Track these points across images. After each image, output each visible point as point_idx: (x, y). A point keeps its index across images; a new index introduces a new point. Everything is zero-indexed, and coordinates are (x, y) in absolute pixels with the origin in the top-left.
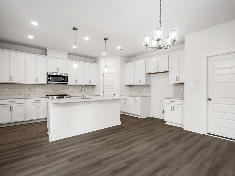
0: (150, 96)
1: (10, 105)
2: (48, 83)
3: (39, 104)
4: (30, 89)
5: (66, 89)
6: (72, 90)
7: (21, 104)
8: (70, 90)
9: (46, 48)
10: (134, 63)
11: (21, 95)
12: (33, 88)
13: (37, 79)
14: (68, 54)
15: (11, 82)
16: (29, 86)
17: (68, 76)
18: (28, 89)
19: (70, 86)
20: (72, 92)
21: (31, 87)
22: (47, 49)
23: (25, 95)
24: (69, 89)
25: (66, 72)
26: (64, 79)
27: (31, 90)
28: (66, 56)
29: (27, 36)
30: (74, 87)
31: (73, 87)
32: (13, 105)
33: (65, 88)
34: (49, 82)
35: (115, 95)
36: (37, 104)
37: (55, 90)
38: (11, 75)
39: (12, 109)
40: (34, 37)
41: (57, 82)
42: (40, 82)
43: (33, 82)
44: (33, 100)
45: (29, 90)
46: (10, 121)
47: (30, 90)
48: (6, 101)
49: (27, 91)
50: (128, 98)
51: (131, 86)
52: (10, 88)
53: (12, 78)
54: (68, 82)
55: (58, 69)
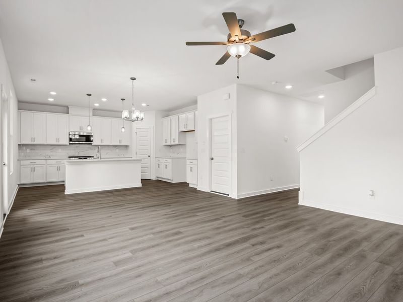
1: (32, 166)
2: (70, 144)
3: (60, 165)
4: (51, 150)
5: (92, 149)
7: (42, 166)
9: (68, 106)
11: (42, 156)
12: (54, 148)
13: (58, 140)
15: (33, 143)
17: (92, 135)
18: (49, 150)
23: (46, 156)
24: (95, 150)
25: (90, 131)
26: (88, 138)
28: (90, 113)
32: (34, 166)
33: (90, 149)
34: (71, 142)
35: (149, 156)
36: (57, 165)
37: (79, 151)
38: (32, 136)
39: (33, 170)
41: (81, 142)
42: (61, 143)
43: (55, 143)
44: (54, 162)
46: (32, 182)
48: (28, 162)
49: (48, 152)
50: (161, 160)
52: (32, 149)
53: (33, 139)
54: (92, 141)
55: (81, 128)
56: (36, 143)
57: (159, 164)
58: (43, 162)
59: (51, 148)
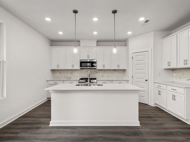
2: (81, 69)
4: (71, 73)
6: (103, 74)
8: (100, 74)
10: (176, 35)
11: (66, 77)
12: (73, 72)
13: (73, 66)
14: (97, 42)
16: (70, 71)
17: (96, 62)
19: (100, 71)
20: (102, 75)
22: (80, 40)
23: (68, 78)
24: (99, 73)
25: (95, 59)
27: (71, 74)
28: (96, 44)
30: (105, 71)
31: (103, 72)
35: (146, 80)
38: (58, 64)
41: (88, 68)
42: (75, 68)
45: (70, 74)
49: (69, 75)
50: (164, 87)
51: (173, 70)
52: (60, 73)
53: (58, 66)
54: (96, 67)
55: (88, 56)
57: (159, 91)
59: (70, 72)
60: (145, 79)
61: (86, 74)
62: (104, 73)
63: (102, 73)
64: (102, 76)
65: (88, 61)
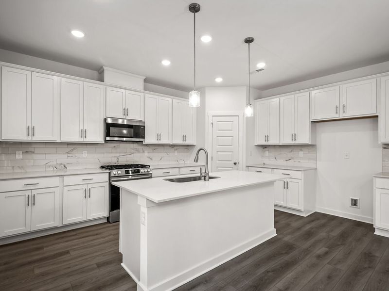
0: (316, 169)
1: (28, 193)
2: (106, 141)
3: (90, 186)
4: (68, 153)
5: (139, 152)
6: (151, 155)
7: (53, 190)
8: (146, 154)
9: (102, 67)
11: (49, 166)
12: (75, 151)
13: (84, 133)
14: (145, 81)
15: (29, 139)
16: (66, 146)
17: (144, 126)
18: (64, 154)
19: (145, 147)
20: (149, 158)
21: (70, 149)
22: (104, 68)
23: (58, 167)
24: (144, 152)
25: (142, 119)
26: (137, 131)
27: (71, 155)
28: (140, 85)
29: (69, 31)
30: (154, 147)
32: (34, 192)
33: (137, 150)
34: (108, 138)
36: (85, 187)
37: (118, 155)
38: (29, 124)
39: (31, 201)
40: (86, 35)
41: (124, 139)
42: (90, 139)
43: (77, 139)
44: (78, 179)
45: (66, 156)
46: (28, 230)
47: (69, 155)
48: (19, 185)
49: (60, 157)
52: (26, 152)
53: (31, 131)
54: (144, 138)
55: (126, 112)
56: (38, 138)
58: (56, 181)
59: (67, 150)
60: (233, 162)
61: (114, 155)
62: (153, 152)
63: (148, 153)
64: (149, 160)
65: (125, 123)
